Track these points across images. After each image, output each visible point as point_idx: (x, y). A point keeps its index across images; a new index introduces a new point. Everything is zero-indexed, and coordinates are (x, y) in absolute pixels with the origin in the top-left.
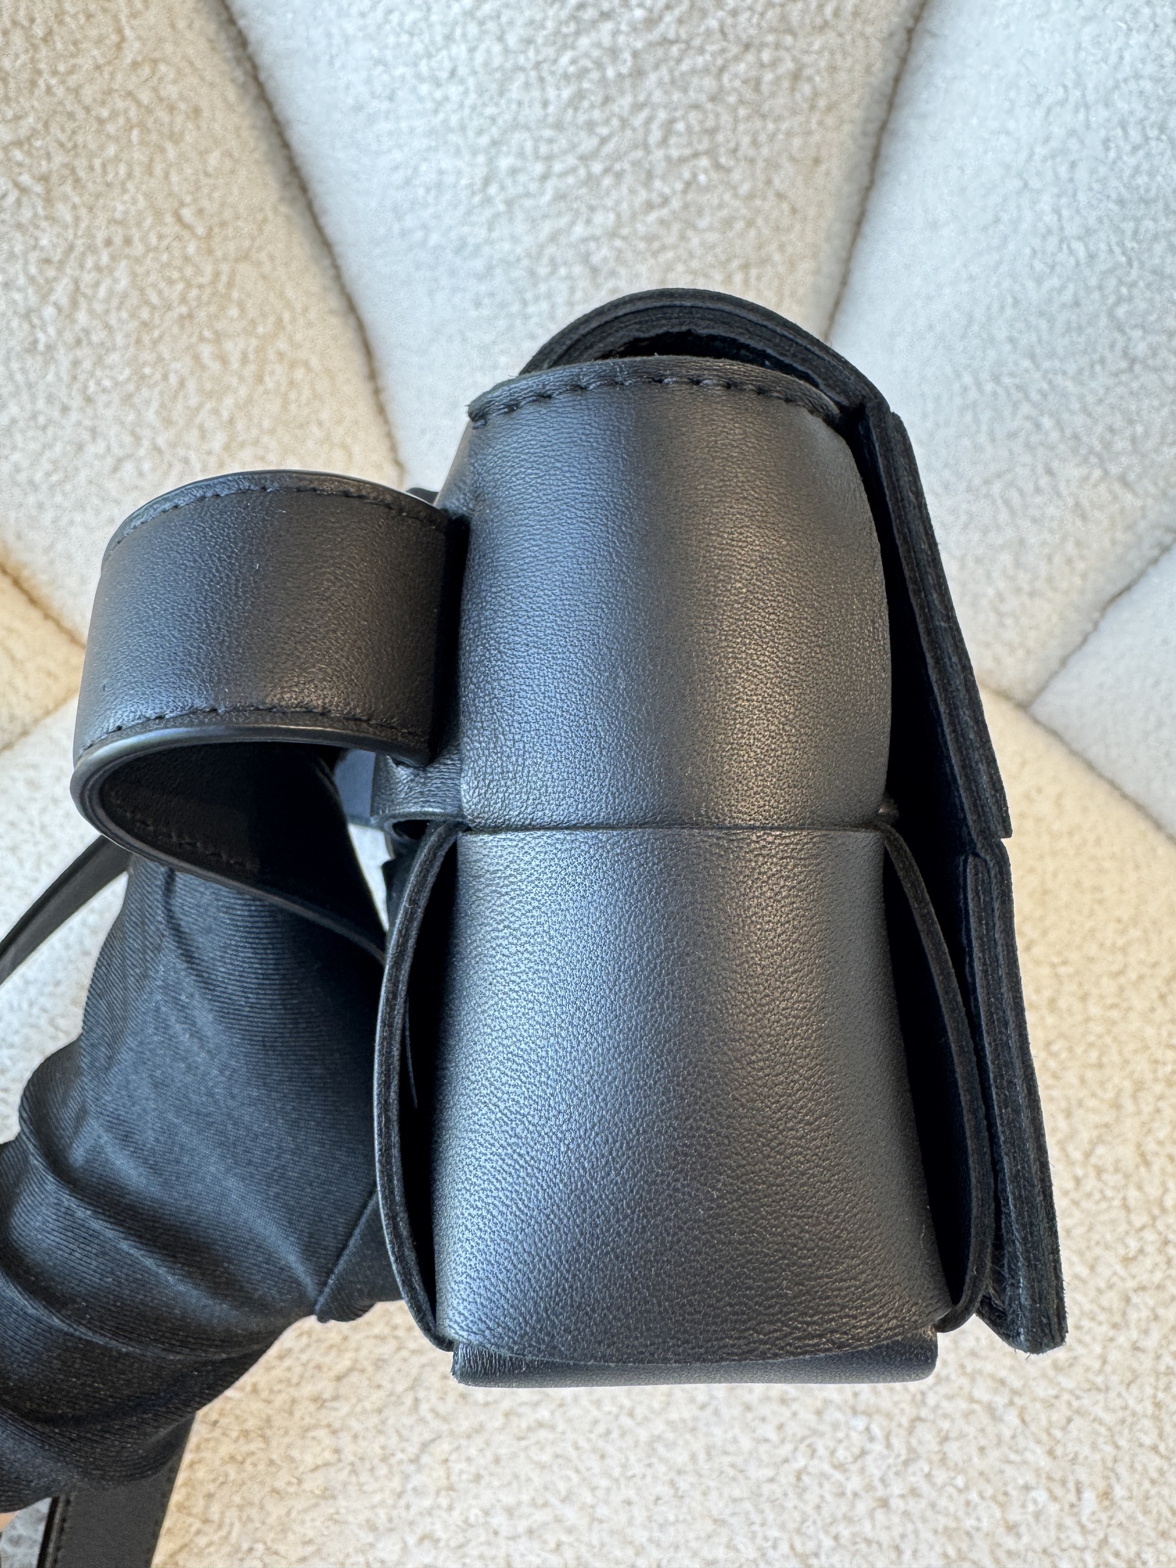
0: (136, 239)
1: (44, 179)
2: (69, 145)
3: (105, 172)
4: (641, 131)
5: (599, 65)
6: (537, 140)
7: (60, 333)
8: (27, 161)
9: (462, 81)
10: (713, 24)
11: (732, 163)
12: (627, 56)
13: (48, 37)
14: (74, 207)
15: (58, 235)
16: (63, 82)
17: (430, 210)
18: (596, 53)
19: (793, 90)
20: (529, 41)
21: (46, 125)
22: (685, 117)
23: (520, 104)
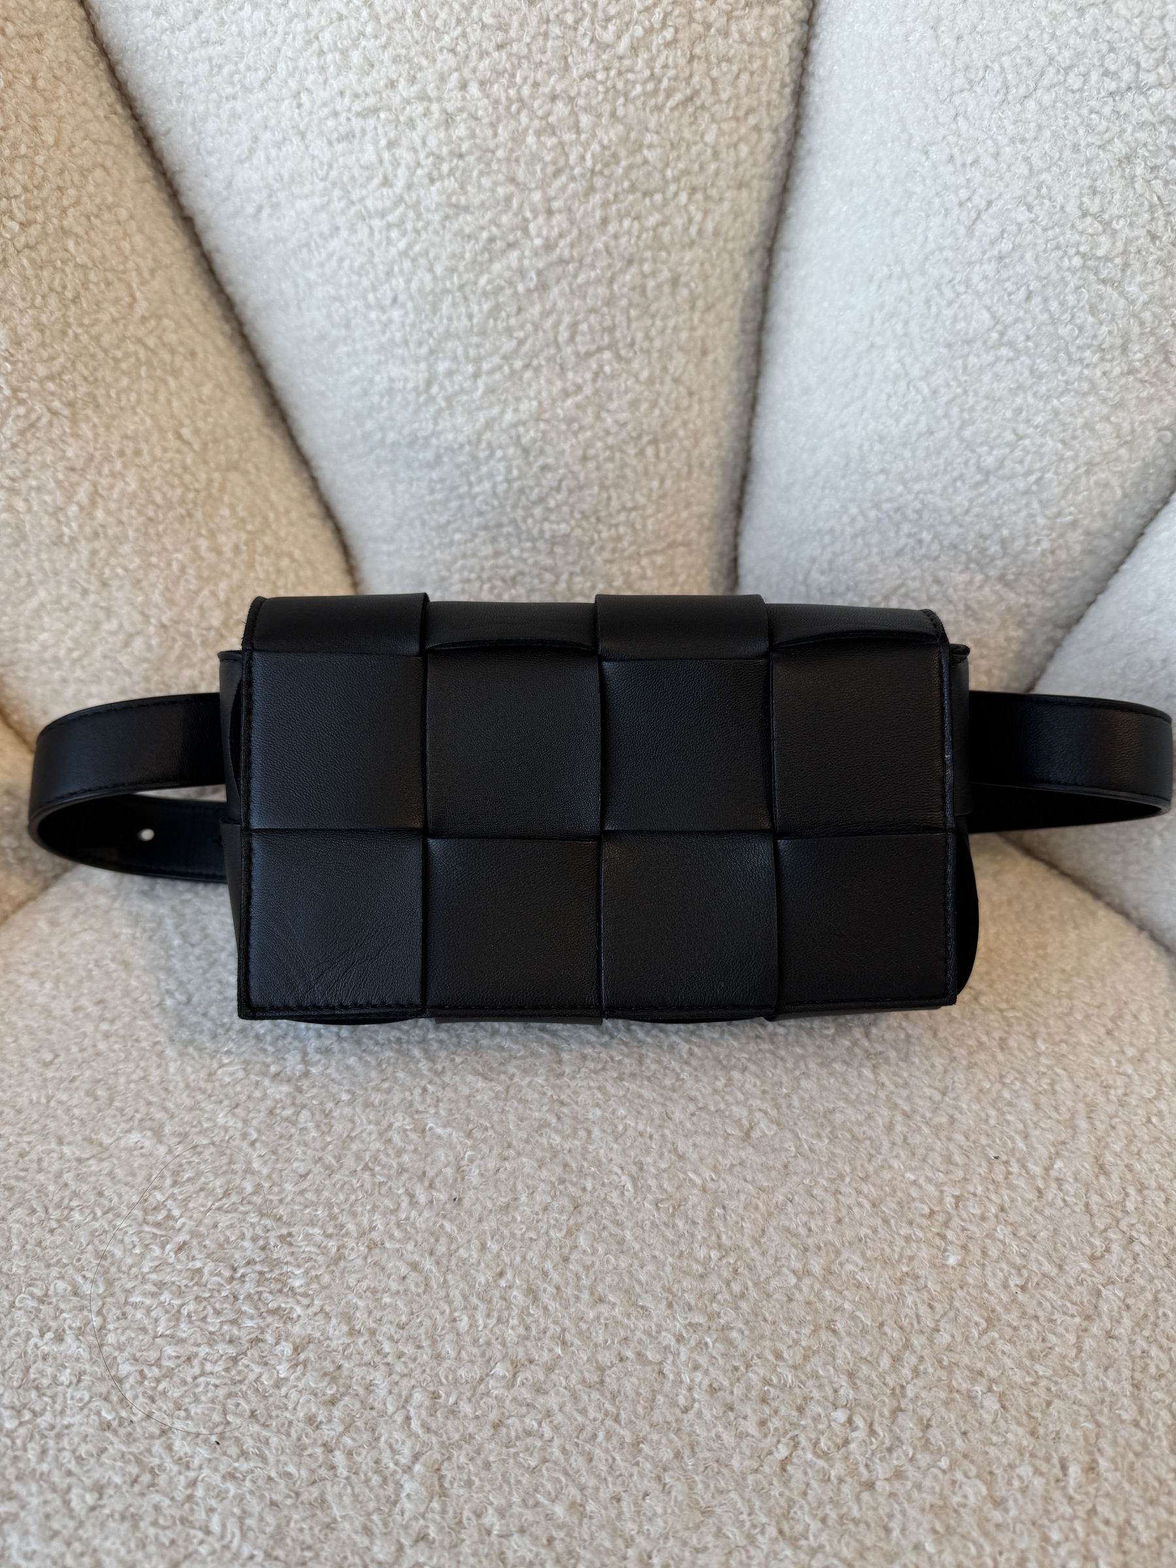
0: (145, 448)
1: (71, 404)
2: (91, 379)
3: (119, 400)
4: (551, 335)
5: (511, 283)
6: (466, 347)
7: (81, 527)
8: (59, 391)
9: (403, 306)
10: (600, 245)
11: (631, 354)
12: (533, 275)
13: (76, 299)
14: (95, 426)
15: (82, 448)
16: (87, 332)
17: (386, 413)
18: (507, 274)
19: (673, 294)
20: (452, 270)
21: (74, 363)
22: (586, 320)
23: (450, 319)
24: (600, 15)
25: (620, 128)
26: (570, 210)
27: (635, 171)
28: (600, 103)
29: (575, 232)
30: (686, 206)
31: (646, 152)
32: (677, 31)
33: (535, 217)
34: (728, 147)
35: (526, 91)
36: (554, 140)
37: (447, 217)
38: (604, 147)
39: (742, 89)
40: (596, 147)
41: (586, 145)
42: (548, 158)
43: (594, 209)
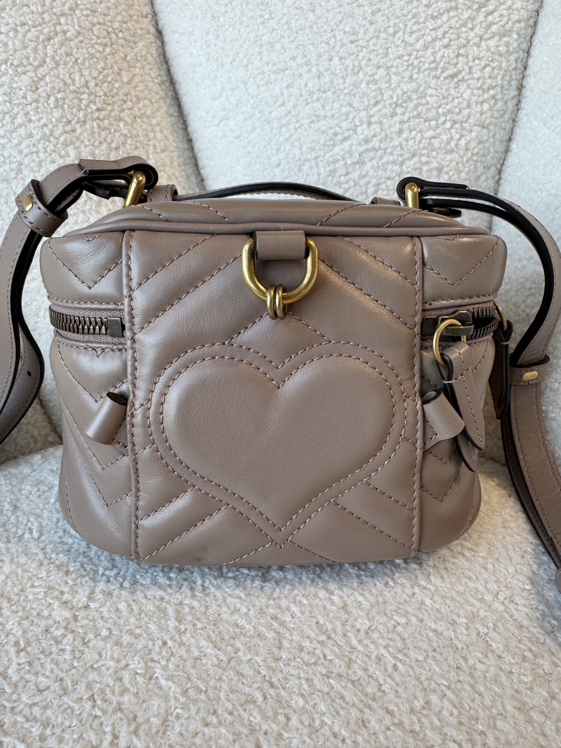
5: (344, 158)
12: (357, 155)
18: (342, 153)
20: (312, 149)
22: (385, 183)
23: (308, 175)
24: (408, 30)
25: (415, 84)
26: (381, 123)
27: (421, 107)
28: (404, 71)
29: (384, 134)
30: (449, 129)
31: (428, 98)
32: (451, 41)
33: (361, 125)
34: (477, 103)
35: (363, 63)
36: (377, 87)
37: (313, 122)
38: (404, 93)
39: (487, 76)
40: (399, 92)
41: (394, 90)
42: (372, 95)
43: (395, 123)
